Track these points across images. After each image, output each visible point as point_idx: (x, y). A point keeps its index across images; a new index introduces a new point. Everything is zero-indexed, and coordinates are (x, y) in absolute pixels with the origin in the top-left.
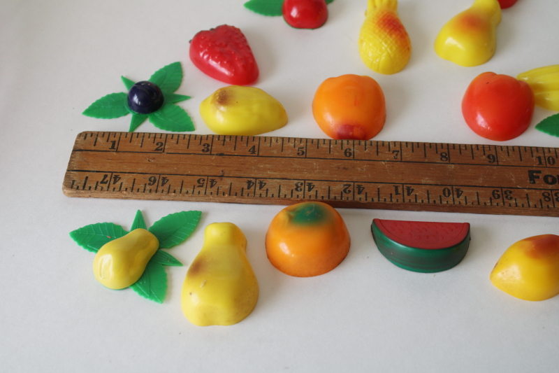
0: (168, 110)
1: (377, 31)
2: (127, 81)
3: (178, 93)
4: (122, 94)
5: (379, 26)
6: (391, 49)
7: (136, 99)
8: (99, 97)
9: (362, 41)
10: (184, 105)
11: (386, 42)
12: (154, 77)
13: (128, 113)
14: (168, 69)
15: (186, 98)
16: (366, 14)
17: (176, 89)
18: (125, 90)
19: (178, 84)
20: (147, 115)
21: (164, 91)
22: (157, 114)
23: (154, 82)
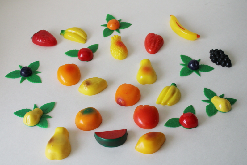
0: (33, 76)
1: (116, 46)
2: (20, 66)
3: (37, 71)
4: (19, 71)
5: (117, 45)
6: (122, 51)
7: (23, 72)
8: (11, 72)
9: (112, 50)
10: (39, 75)
11: (120, 49)
12: (30, 65)
13: (20, 77)
14: (34, 63)
15: (39, 72)
16: (111, 42)
17: (37, 69)
18: (20, 69)
19: (37, 68)
20: (27, 78)
21: (33, 70)
22: (29, 77)
23: (30, 67)
